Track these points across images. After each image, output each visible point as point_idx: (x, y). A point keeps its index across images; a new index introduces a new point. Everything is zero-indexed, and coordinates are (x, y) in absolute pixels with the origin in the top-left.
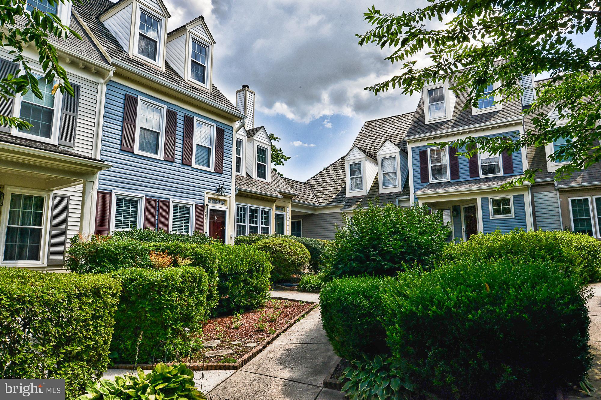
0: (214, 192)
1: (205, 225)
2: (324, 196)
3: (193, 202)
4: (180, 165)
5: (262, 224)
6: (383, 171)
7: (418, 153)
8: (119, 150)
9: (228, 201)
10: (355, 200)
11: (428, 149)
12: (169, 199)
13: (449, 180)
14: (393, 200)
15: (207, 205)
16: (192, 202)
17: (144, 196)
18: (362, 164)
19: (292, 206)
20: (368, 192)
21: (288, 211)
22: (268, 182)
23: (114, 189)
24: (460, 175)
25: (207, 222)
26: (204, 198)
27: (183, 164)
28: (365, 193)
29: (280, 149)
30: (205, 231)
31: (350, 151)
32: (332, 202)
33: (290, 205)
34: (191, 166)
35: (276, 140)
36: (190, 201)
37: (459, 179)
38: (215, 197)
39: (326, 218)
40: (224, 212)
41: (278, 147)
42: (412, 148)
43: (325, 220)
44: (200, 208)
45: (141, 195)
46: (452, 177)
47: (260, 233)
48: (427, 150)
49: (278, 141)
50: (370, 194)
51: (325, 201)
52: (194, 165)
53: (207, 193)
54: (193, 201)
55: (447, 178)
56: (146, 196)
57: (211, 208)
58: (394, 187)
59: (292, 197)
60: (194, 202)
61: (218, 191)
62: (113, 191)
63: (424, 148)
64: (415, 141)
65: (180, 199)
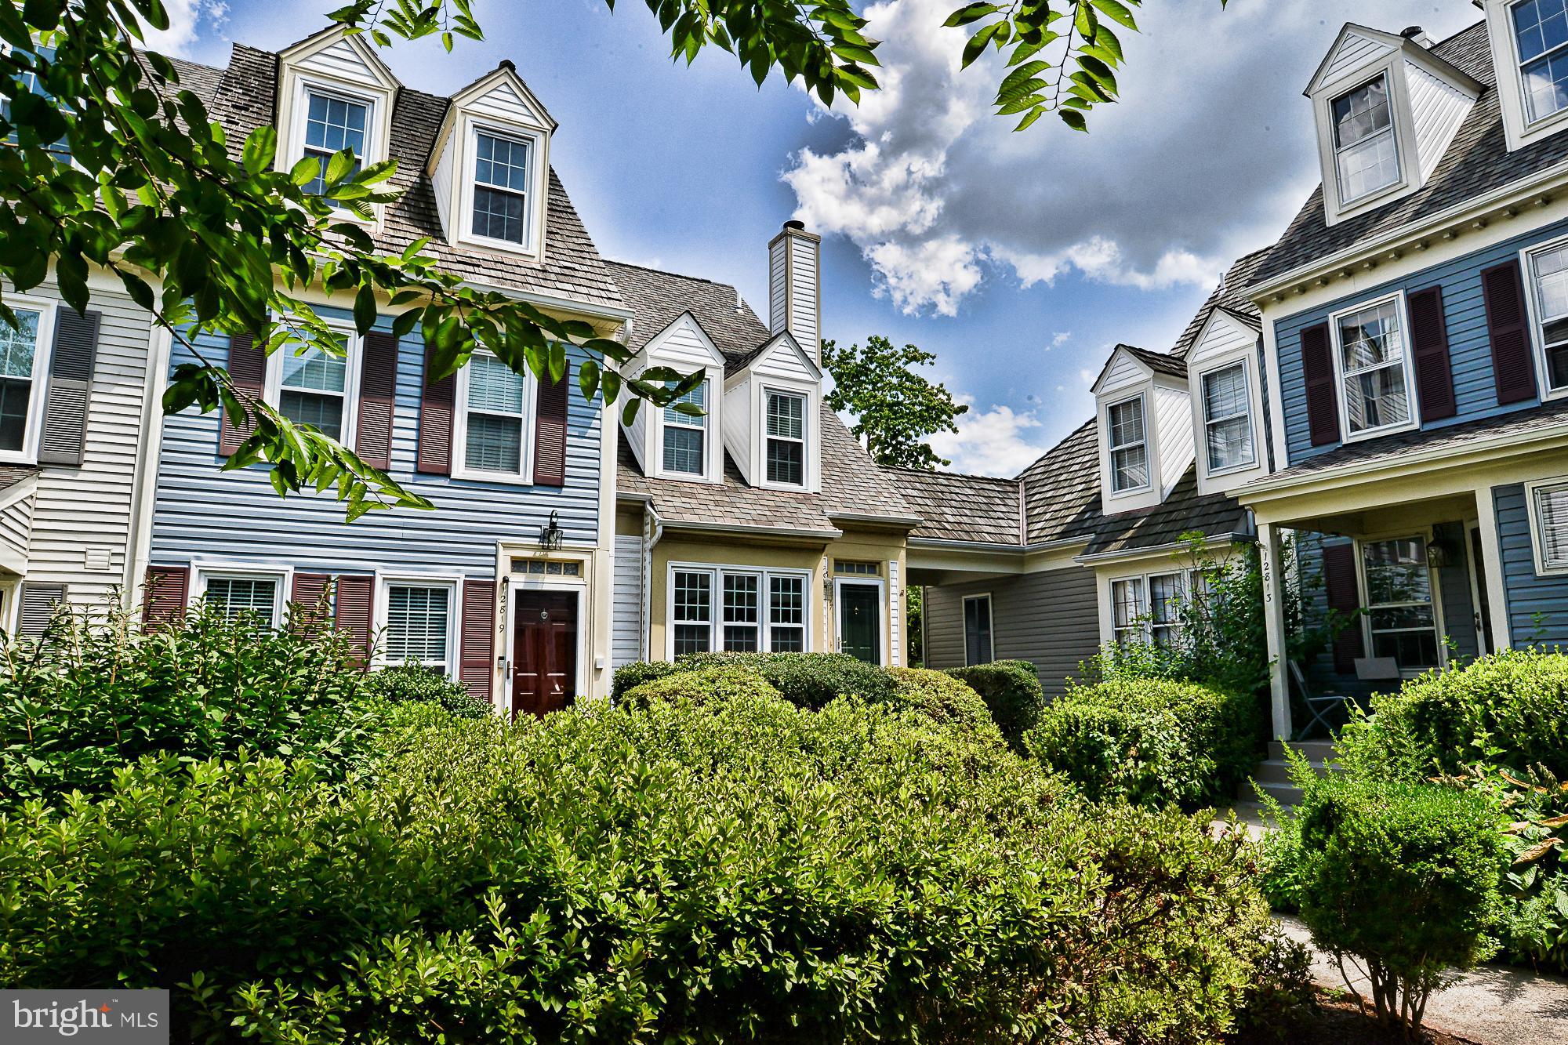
0: (535, 541)
1: (498, 636)
2: (1048, 516)
3: (457, 575)
4: (411, 476)
5: (775, 618)
6: (1210, 416)
7: (1298, 338)
8: (213, 458)
9: (587, 565)
10: (1125, 524)
11: (1331, 316)
12: (374, 572)
13: (1417, 425)
14: (1235, 515)
15: (506, 580)
16: (454, 575)
17: (291, 568)
18: (1144, 402)
19: (910, 555)
20: (1167, 492)
21: (892, 574)
22: (811, 490)
23: (198, 558)
24: (1460, 399)
25: (503, 628)
26: (496, 561)
27: (418, 472)
28: (1155, 500)
29: (941, 385)
30: (497, 654)
31: (1107, 364)
32: (1063, 535)
33: (903, 553)
34: (447, 475)
35: (927, 361)
36: (444, 573)
37: (1454, 414)
38: (539, 554)
39: (1051, 587)
40: (572, 597)
41: (933, 382)
42: (1276, 323)
43: (1050, 594)
44: (482, 591)
45: (283, 568)
46: (1428, 410)
47: (768, 648)
48: (1327, 323)
49: (932, 364)
50: (1173, 499)
51: (1044, 533)
52: (459, 470)
53: (506, 546)
54: (458, 571)
55: (1408, 413)
56: (296, 568)
57: (521, 587)
58: (1244, 468)
59: (908, 531)
60: (459, 575)
61: (545, 536)
62: (194, 563)
63: (1314, 316)
64: (1282, 297)
65: (414, 569)
